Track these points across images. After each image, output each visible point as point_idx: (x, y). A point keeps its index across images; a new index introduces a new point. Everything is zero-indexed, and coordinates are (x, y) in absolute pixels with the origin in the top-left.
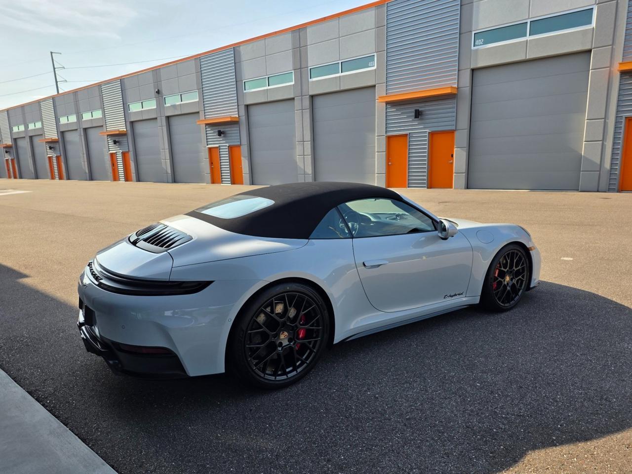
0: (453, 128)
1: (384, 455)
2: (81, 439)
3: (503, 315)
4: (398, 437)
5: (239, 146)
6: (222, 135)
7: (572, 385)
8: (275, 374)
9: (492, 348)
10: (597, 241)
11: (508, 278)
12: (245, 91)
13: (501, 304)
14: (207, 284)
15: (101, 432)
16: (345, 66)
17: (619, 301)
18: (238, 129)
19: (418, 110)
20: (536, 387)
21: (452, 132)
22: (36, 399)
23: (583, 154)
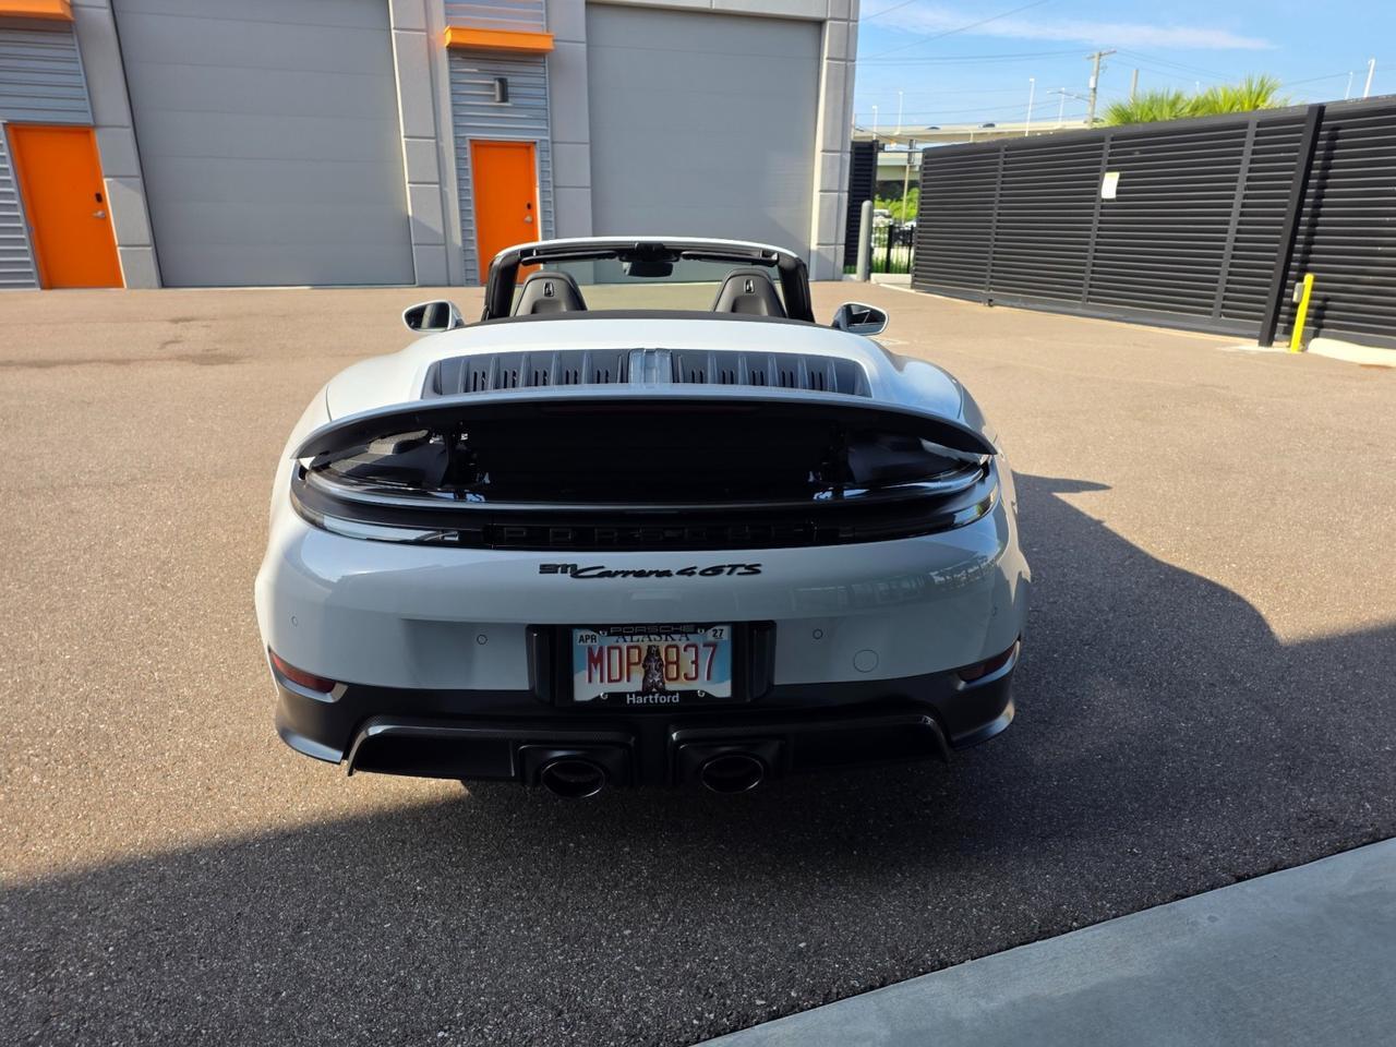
0: (85, 119)
23: (410, 213)
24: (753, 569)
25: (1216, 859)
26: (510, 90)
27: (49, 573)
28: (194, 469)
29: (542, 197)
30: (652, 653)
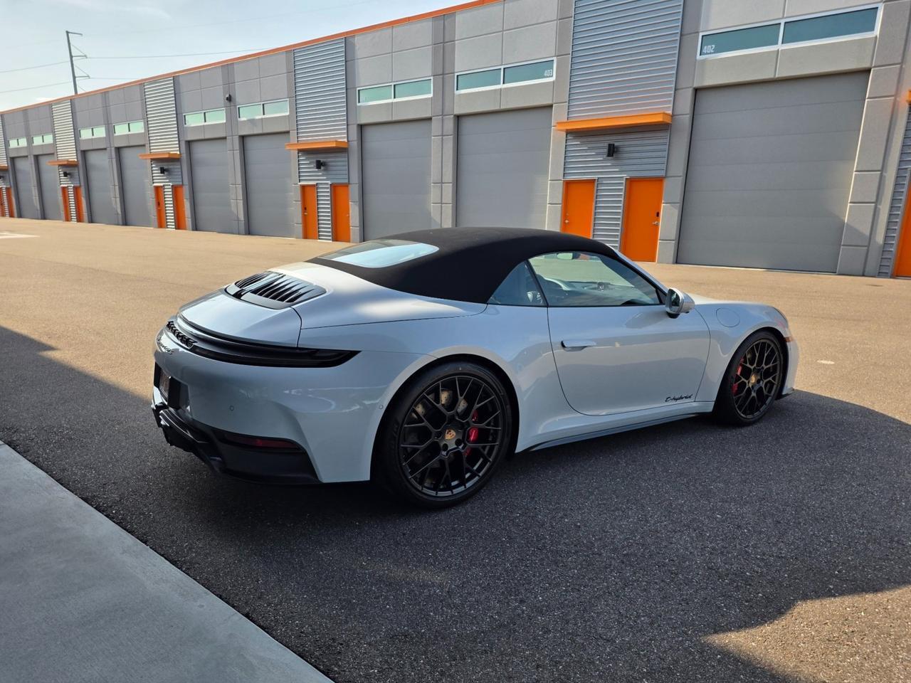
0: (662, 173)
1: (598, 598)
2: (170, 561)
3: (744, 431)
4: (614, 577)
5: (346, 185)
6: (322, 168)
7: (850, 522)
8: (436, 488)
9: (733, 471)
10: (866, 341)
11: (753, 379)
12: (358, 104)
13: (742, 415)
14: (353, 354)
15: (196, 552)
16: (510, 73)
17: (904, 420)
18: (347, 159)
19: (614, 145)
20: (800, 523)
21: (660, 180)
22: (95, 508)
23: (846, 221)
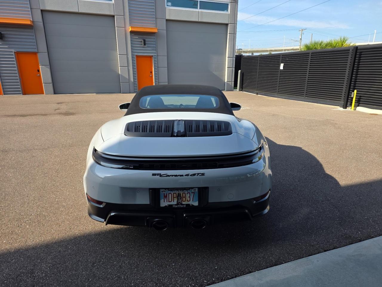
0: (36, 50)
19: (1, 33)
21: (35, 54)
23: (120, 73)
24: (203, 174)
25: (320, 246)
26: (146, 42)
27: (28, 173)
28: (64, 145)
29: (154, 70)
30: (179, 195)
